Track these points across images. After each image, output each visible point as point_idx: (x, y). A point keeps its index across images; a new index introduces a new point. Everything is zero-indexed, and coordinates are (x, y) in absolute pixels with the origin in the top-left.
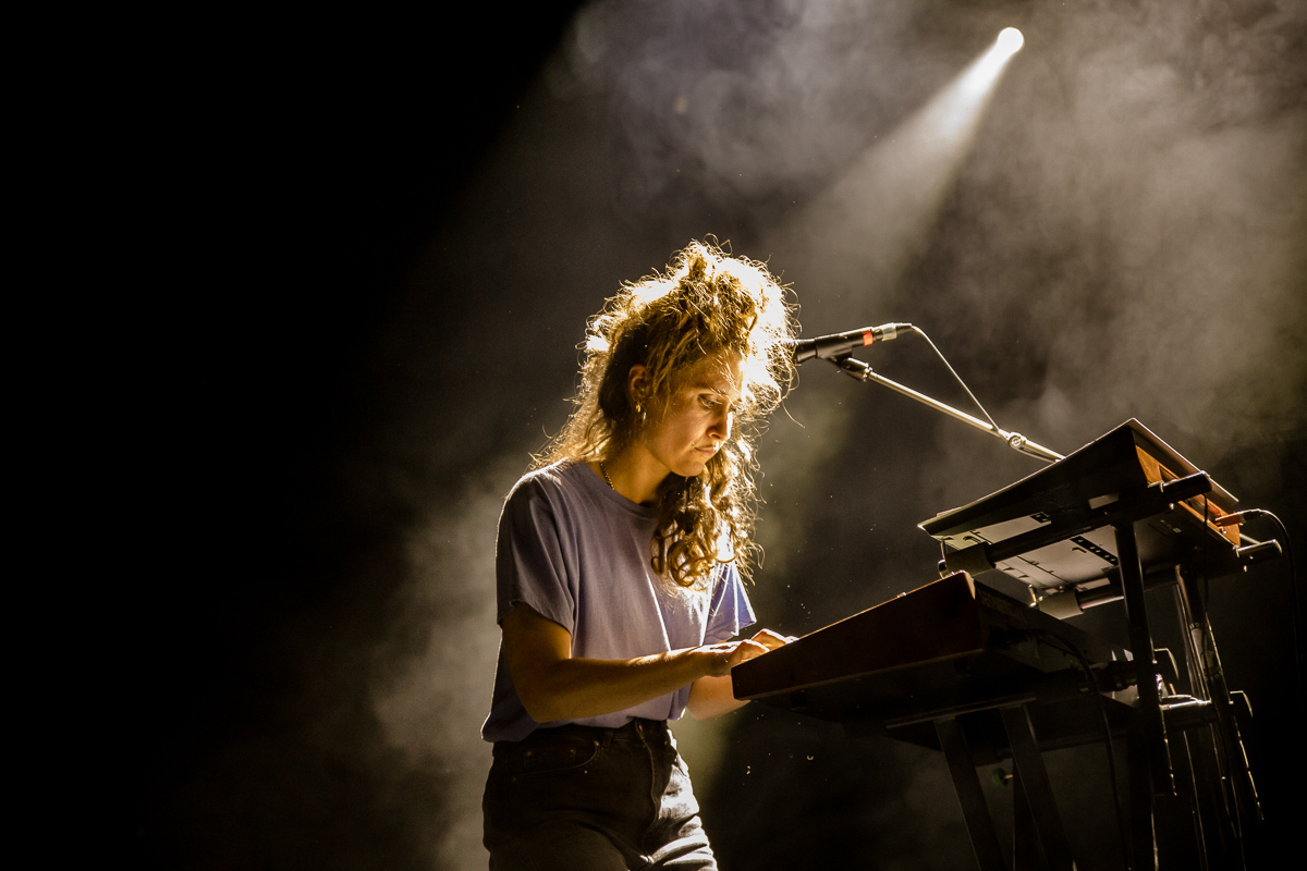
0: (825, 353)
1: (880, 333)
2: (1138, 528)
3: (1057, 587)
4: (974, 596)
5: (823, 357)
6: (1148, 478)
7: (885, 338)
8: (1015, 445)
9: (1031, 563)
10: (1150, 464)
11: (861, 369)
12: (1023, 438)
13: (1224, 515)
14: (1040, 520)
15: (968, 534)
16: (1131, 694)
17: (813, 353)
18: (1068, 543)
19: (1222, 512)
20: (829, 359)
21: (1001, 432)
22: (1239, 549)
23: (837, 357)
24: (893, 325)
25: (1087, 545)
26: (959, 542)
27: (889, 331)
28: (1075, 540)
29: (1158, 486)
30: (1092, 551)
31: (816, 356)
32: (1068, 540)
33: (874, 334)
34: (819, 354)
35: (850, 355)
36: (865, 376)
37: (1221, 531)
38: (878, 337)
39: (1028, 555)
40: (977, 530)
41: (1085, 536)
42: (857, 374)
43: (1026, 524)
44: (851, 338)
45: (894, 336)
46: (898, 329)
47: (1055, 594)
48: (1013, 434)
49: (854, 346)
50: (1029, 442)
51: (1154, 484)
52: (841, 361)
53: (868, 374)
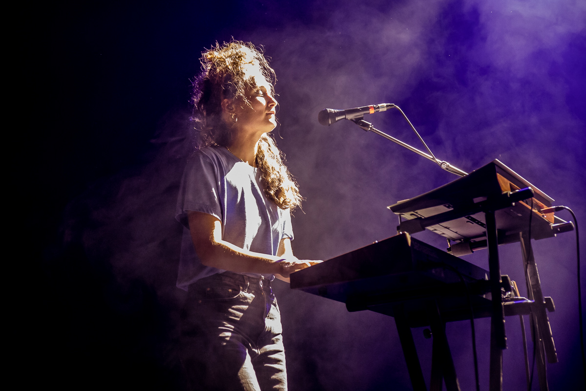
0: (350, 117)
1: (378, 108)
2: (497, 213)
3: (460, 240)
4: (410, 244)
5: (349, 119)
6: (503, 189)
7: (381, 110)
8: (444, 167)
9: (446, 228)
10: (504, 182)
11: (367, 125)
12: (448, 164)
13: (546, 208)
14: (448, 207)
15: (412, 213)
16: (488, 296)
17: (344, 117)
18: (464, 219)
19: (545, 206)
20: (352, 120)
21: (437, 160)
22: (553, 225)
23: (356, 119)
24: (385, 104)
25: (474, 220)
26: (407, 216)
27: (383, 107)
28: (467, 218)
29: (507, 194)
30: (476, 223)
31: (345, 118)
32: (464, 218)
33: (375, 108)
34: (347, 117)
35: (362, 118)
36: (369, 129)
37: (543, 216)
38: (377, 110)
39: (444, 224)
40: (416, 211)
41: (472, 216)
42: (366, 128)
43: (442, 209)
44: (364, 109)
45: (385, 109)
46: (387, 106)
47: (460, 243)
48: (443, 161)
49: (364, 114)
50: (450, 166)
51: (505, 192)
52: (357, 121)
53: (371, 128)
